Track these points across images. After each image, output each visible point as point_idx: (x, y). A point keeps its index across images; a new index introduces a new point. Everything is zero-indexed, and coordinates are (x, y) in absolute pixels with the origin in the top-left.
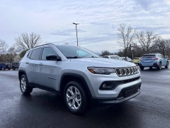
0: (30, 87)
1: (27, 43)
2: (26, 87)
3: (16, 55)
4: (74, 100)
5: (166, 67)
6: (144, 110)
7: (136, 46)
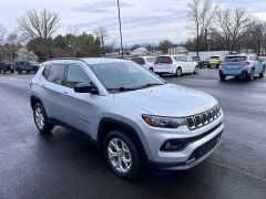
0: (50, 123)
1: (37, 27)
2: (45, 122)
3: (20, 46)
4: (120, 159)
5: (261, 75)
6: (224, 171)
7: (215, 33)
